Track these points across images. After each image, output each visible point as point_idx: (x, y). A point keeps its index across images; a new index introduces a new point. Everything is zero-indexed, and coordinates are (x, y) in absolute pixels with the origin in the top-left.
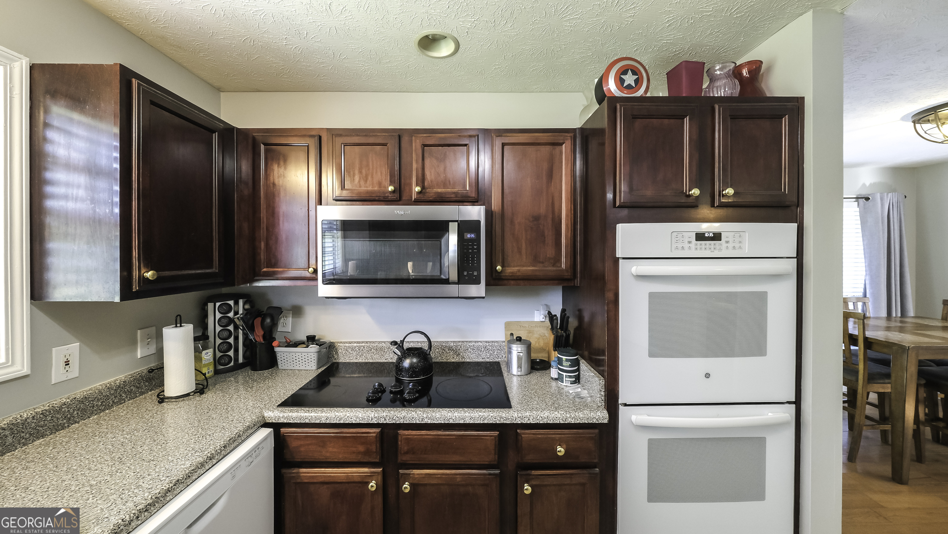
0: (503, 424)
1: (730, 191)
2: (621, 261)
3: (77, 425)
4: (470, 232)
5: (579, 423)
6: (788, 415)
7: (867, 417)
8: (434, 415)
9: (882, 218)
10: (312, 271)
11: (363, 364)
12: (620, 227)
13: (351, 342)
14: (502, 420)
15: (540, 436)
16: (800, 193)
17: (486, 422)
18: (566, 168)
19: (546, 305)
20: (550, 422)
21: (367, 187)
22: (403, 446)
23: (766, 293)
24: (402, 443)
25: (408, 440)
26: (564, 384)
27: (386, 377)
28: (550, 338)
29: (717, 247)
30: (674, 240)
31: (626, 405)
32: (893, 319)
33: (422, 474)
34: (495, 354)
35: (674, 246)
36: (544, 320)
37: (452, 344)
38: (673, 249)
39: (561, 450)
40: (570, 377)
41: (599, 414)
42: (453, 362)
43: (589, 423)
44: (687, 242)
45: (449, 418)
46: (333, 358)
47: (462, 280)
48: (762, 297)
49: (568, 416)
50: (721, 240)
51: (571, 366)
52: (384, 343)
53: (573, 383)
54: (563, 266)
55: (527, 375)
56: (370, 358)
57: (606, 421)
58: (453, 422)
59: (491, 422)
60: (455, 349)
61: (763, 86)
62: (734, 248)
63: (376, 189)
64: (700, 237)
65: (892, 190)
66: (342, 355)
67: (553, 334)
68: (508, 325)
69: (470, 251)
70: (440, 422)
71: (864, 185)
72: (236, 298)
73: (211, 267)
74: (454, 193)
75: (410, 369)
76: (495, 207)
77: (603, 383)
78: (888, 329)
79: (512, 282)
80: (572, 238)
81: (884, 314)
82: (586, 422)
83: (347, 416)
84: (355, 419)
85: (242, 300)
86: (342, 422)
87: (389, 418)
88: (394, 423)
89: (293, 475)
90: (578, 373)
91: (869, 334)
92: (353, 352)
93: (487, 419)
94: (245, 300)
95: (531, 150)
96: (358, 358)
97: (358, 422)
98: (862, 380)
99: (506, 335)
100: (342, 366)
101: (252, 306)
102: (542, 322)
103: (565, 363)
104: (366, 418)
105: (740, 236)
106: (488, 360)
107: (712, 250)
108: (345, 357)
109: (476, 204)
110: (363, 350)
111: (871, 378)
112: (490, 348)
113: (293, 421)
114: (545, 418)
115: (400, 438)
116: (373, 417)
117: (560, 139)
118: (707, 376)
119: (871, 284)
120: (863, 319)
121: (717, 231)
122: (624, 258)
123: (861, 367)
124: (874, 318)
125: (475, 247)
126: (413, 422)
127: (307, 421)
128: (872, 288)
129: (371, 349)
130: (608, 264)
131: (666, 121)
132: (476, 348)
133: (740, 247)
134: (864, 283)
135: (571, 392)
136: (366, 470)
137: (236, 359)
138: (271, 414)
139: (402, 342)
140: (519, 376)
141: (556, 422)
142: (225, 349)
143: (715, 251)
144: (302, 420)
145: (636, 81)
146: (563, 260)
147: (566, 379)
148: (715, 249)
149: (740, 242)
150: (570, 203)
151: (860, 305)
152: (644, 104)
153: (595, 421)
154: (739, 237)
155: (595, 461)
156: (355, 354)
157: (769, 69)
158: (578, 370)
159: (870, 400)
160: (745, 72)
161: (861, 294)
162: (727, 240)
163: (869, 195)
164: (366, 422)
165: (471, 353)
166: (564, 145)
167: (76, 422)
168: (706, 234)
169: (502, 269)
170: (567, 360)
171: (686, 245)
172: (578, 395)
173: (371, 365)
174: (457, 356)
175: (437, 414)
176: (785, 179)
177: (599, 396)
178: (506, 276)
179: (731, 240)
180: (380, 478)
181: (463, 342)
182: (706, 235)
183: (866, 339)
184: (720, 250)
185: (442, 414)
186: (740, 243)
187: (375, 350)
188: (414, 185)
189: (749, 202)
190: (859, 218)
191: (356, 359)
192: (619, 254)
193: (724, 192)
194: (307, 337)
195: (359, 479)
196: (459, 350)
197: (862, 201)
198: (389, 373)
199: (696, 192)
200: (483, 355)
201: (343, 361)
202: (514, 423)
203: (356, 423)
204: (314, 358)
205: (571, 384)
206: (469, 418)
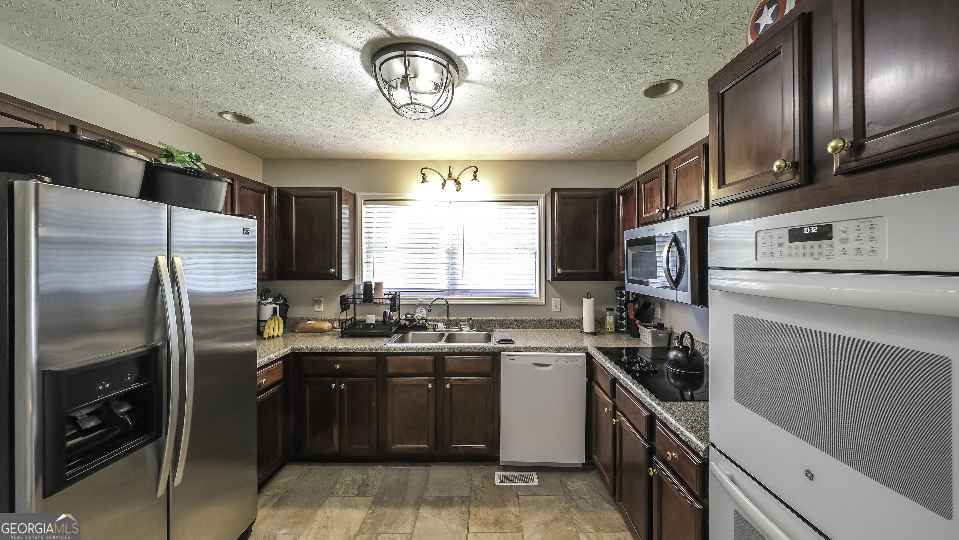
3: (558, 329)
29: (825, 250)
44: (777, 245)
50: (832, 239)
62: (859, 251)
64: (796, 235)
105: (872, 227)
107: (816, 256)
133: (872, 249)
143: (820, 258)
148: (820, 254)
149: (872, 239)
154: (870, 228)
162: (844, 236)
167: (557, 328)
168: (805, 229)
171: (776, 251)
179: (851, 235)
184: (830, 256)
186: (871, 241)
189: (893, 152)
194: (658, 324)
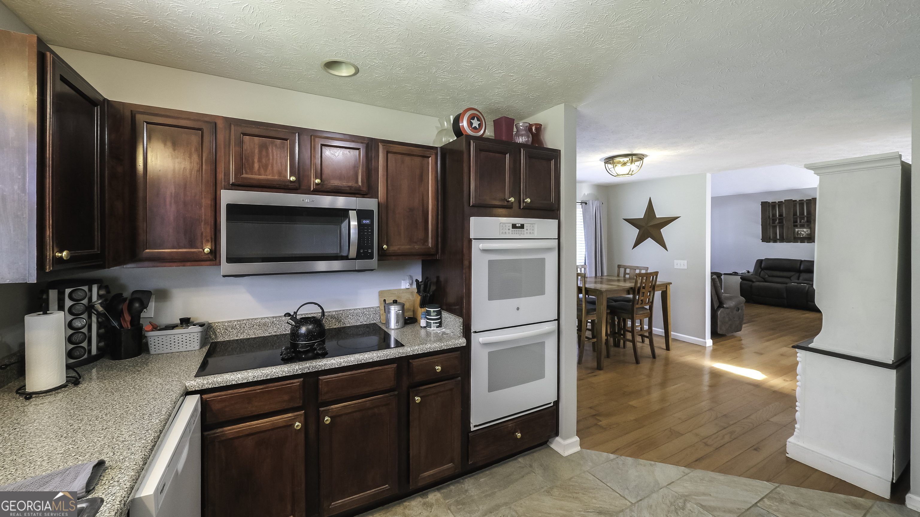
0: (401, 357)
1: (528, 200)
2: (473, 240)
4: (366, 219)
5: (449, 348)
6: (555, 326)
7: (587, 338)
8: (349, 359)
9: (593, 216)
10: (208, 251)
11: (245, 340)
12: (472, 219)
13: (230, 321)
14: (400, 354)
15: (424, 362)
16: (559, 203)
17: (388, 358)
18: (432, 175)
19: (410, 276)
20: (432, 351)
21: (267, 176)
22: (323, 388)
23: (544, 259)
24: (322, 386)
25: (328, 383)
26: (432, 329)
27: (269, 349)
28: (418, 299)
30: (501, 228)
31: (475, 332)
32: (598, 278)
33: (338, 407)
34: (371, 317)
35: (501, 232)
36: (409, 287)
37: (334, 313)
38: (501, 233)
39: (438, 368)
40: (436, 323)
41: (461, 341)
42: (335, 328)
43: (455, 347)
44: (507, 229)
45: (361, 359)
46: (210, 339)
47: (359, 256)
48: (543, 260)
49: (443, 344)
50: (524, 229)
51: (437, 315)
52: (267, 319)
53: (438, 327)
54: (430, 245)
55: (402, 328)
56: (253, 333)
57: (465, 345)
58: (364, 362)
59: (392, 357)
60: (336, 317)
61: (542, 138)
62: (530, 233)
63: (276, 177)
64: (514, 226)
65: (597, 199)
66: (220, 334)
67: (420, 296)
68: (381, 293)
69: (366, 233)
70: (354, 363)
71: (585, 194)
72: (90, 282)
73: (92, 247)
74: (349, 186)
75: (310, 333)
76: (381, 200)
77: (462, 321)
78: (596, 283)
79: (394, 258)
80: (436, 225)
81: (594, 275)
82: (453, 347)
83: (273, 372)
84: (281, 373)
85: (96, 285)
86: (269, 378)
87: (312, 368)
88: (316, 371)
89: (218, 434)
90: (440, 320)
91: (587, 286)
92: (234, 330)
93: (390, 355)
94: (99, 285)
95: (407, 159)
96: (239, 336)
97: (284, 375)
98: (584, 315)
99: (380, 301)
100: (220, 346)
101: (108, 292)
102: (407, 289)
103: (432, 314)
104: (291, 370)
106: (365, 323)
108: (224, 336)
109: (366, 196)
110: (244, 327)
111: (588, 312)
112: (367, 313)
113: (219, 385)
114: (428, 348)
115: (320, 382)
116: (298, 368)
117: (427, 153)
118: (518, 309)
119: (588, 257)
120: (584, 276)
121: (522, 223)
122: (474, 239)
123: (584, 306)
124: (590, 277)
125: (370, 231)
126: (332, 367)
127: (234, 383)
128: (588, 259)
129: (253, 326)
130: (465, 243)
131: (497, 155)
132: (355, 314)
133: (533, 233)
134: (585, 256)
135: (439, 332)
136: (290, 415)
137: (90, 351)
138: (193, 383)
139: (295, 313)
140: (396, 329)
141: (435, 350)
142: (80, 339)
143: (521, 235)
144: (229, 383)
145: (479, 125)
146: (430, 240)
147: (434, 325)
148: (521, 233)
149: (533, 230)
150: (434, 200)
151: (583, 269)
152: (486, 143)
153: (459, 346)
154: (532, 227)
155: (458, 372)
156: (235, 332)
157: (545, 128)
158: (440, 318)
159: (588, 327)
160: (534, 128)
161: (583, 264)
162: (527, 228)
163: (587, 201)
164: (291, 374)
165: (351, 319)
166: (430, 158)
169: (387, 248)
170: (434, 311)
171: (507, 231)
172: (444, 333)
173: (253, 341)
174: (339, 322)
175: (352, 358)
176: (553, 195)
177: (459, 330)
178: (390, 253)
179: (529, 228)
180: (302, 418)
181: (344, 310)
182: (517, 226)
183: (586, 288)
184: (523, 234)
185: (356, 357)
187: (258, 326)
188: (313, 177)
189: (537, 207)
190: (582, 215)
191: (237, 336)
192: (472, 236)
193: (525, 200)
194: (181, 320)
195: (284, 423)
196: (341, 317)
197: (584, 204)
198: (273, 346)
199: (512, 199)
200: (361, 320)
201: (222, 340)
202: (408, 355)
203: (282, 376)
204: (198, 338)
205: (436, 328)
206: (376, 357)
